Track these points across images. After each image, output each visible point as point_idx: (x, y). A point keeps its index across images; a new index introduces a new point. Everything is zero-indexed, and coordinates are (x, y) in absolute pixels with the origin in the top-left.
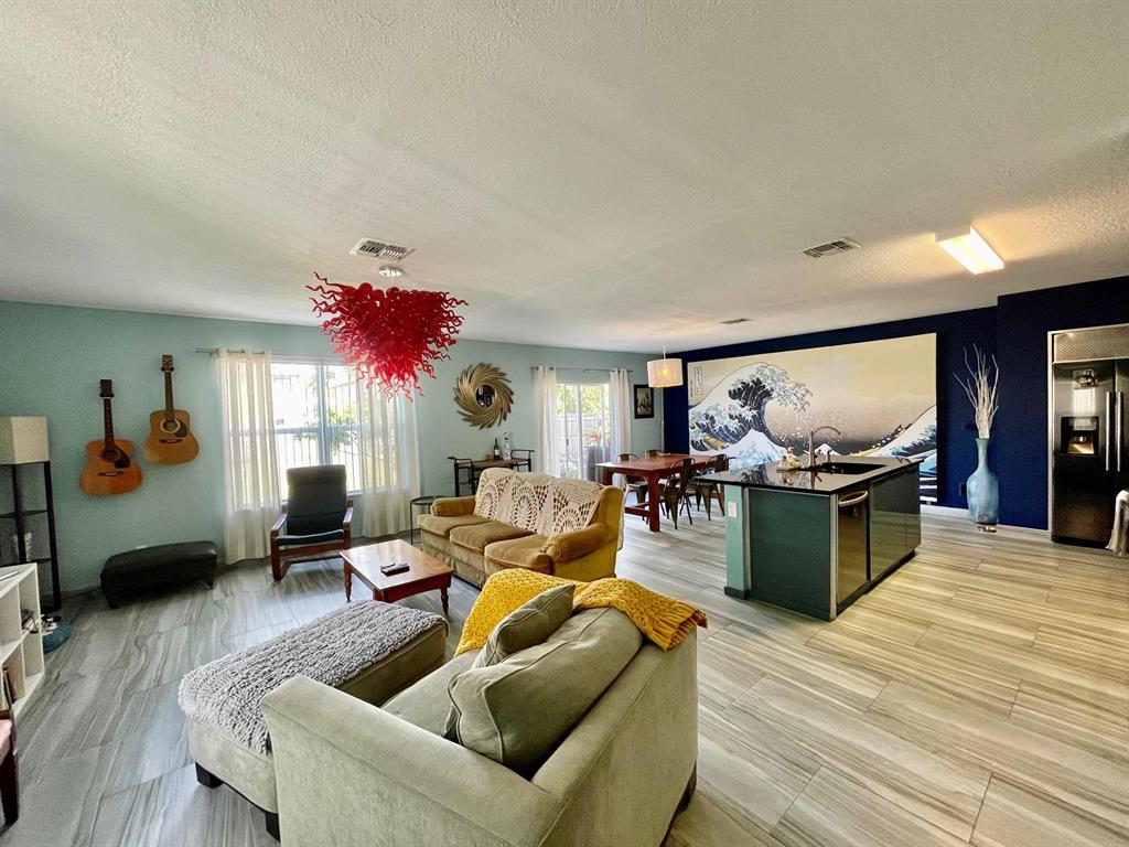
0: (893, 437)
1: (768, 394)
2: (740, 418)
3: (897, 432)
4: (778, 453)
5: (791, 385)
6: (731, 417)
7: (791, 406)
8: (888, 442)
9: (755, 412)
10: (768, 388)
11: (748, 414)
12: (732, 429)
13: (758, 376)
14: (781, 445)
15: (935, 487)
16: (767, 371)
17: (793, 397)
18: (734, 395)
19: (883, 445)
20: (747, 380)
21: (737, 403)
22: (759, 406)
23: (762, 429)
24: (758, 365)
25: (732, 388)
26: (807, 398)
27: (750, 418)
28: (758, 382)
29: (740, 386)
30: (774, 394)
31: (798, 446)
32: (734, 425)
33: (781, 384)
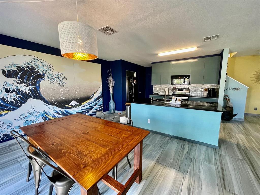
0: (94, 95)
1: (41, 77)
2: (18, 92)
3: (94, 93)
4: (52, 110)
5: (56, 73)
6: (7, 91)
7: (56, 84)
8: (93, 97)
9: (32, 87)
10: (41, 73)
11: (25, 88)
12: (10, 100)
13: (33, 65)
14: (53, 104)
15: (102, 108)
16: (38, 63)
17: (57, 80)
18: (8, 74)
19: (91, 98)
20: (21, 64)
21: (12, 81)
22: (35, 83)
23: (40, 97)
24: (32, 57)
25: (6, 69)
26: (65, 80)
27: (27, 92)
28: (32, 68)
29: (16, 68)
30: (46, 77)
31: (62, 104)
32: (11, 97)
33: (50, 72)
